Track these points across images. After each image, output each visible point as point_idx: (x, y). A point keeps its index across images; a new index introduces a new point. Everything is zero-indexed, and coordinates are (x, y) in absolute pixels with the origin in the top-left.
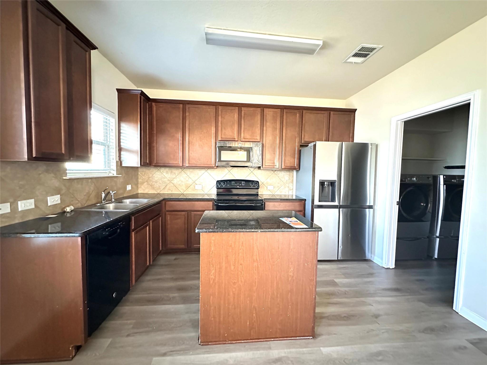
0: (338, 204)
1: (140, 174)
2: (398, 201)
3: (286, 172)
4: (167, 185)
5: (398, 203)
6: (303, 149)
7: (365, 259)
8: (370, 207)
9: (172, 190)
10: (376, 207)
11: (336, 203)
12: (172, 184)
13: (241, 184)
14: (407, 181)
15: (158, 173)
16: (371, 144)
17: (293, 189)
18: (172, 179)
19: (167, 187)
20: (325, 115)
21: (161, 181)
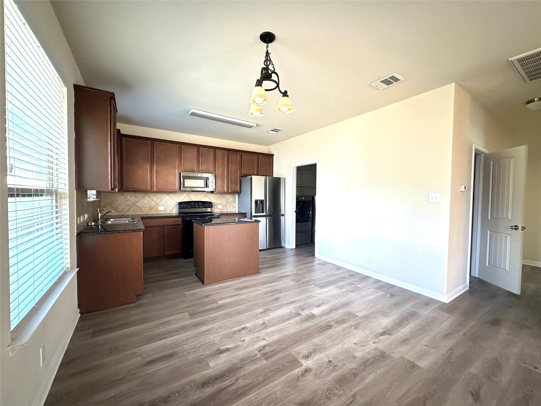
0: (265, 214)
1: (102, 198)
2: (295, 210)
3: (231, 195)
4: (130, 208)
5: (296, 212)
6: (242, 179)
7: (281, 246)
8: (283, 215)
9: (136, 211)
10: (286, 215)
11: (264, 214)
12: (136, 207)
13: (199, 204)
14: (300, 199)
15: (122, 197)
16: (282, 178)
17: (236, 207)
18: (136, 202)
19: (131, 209)
20: (256, 157)
21: (125, 205)
